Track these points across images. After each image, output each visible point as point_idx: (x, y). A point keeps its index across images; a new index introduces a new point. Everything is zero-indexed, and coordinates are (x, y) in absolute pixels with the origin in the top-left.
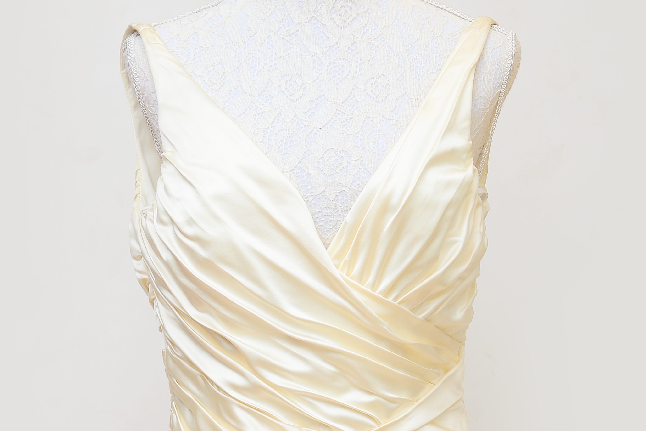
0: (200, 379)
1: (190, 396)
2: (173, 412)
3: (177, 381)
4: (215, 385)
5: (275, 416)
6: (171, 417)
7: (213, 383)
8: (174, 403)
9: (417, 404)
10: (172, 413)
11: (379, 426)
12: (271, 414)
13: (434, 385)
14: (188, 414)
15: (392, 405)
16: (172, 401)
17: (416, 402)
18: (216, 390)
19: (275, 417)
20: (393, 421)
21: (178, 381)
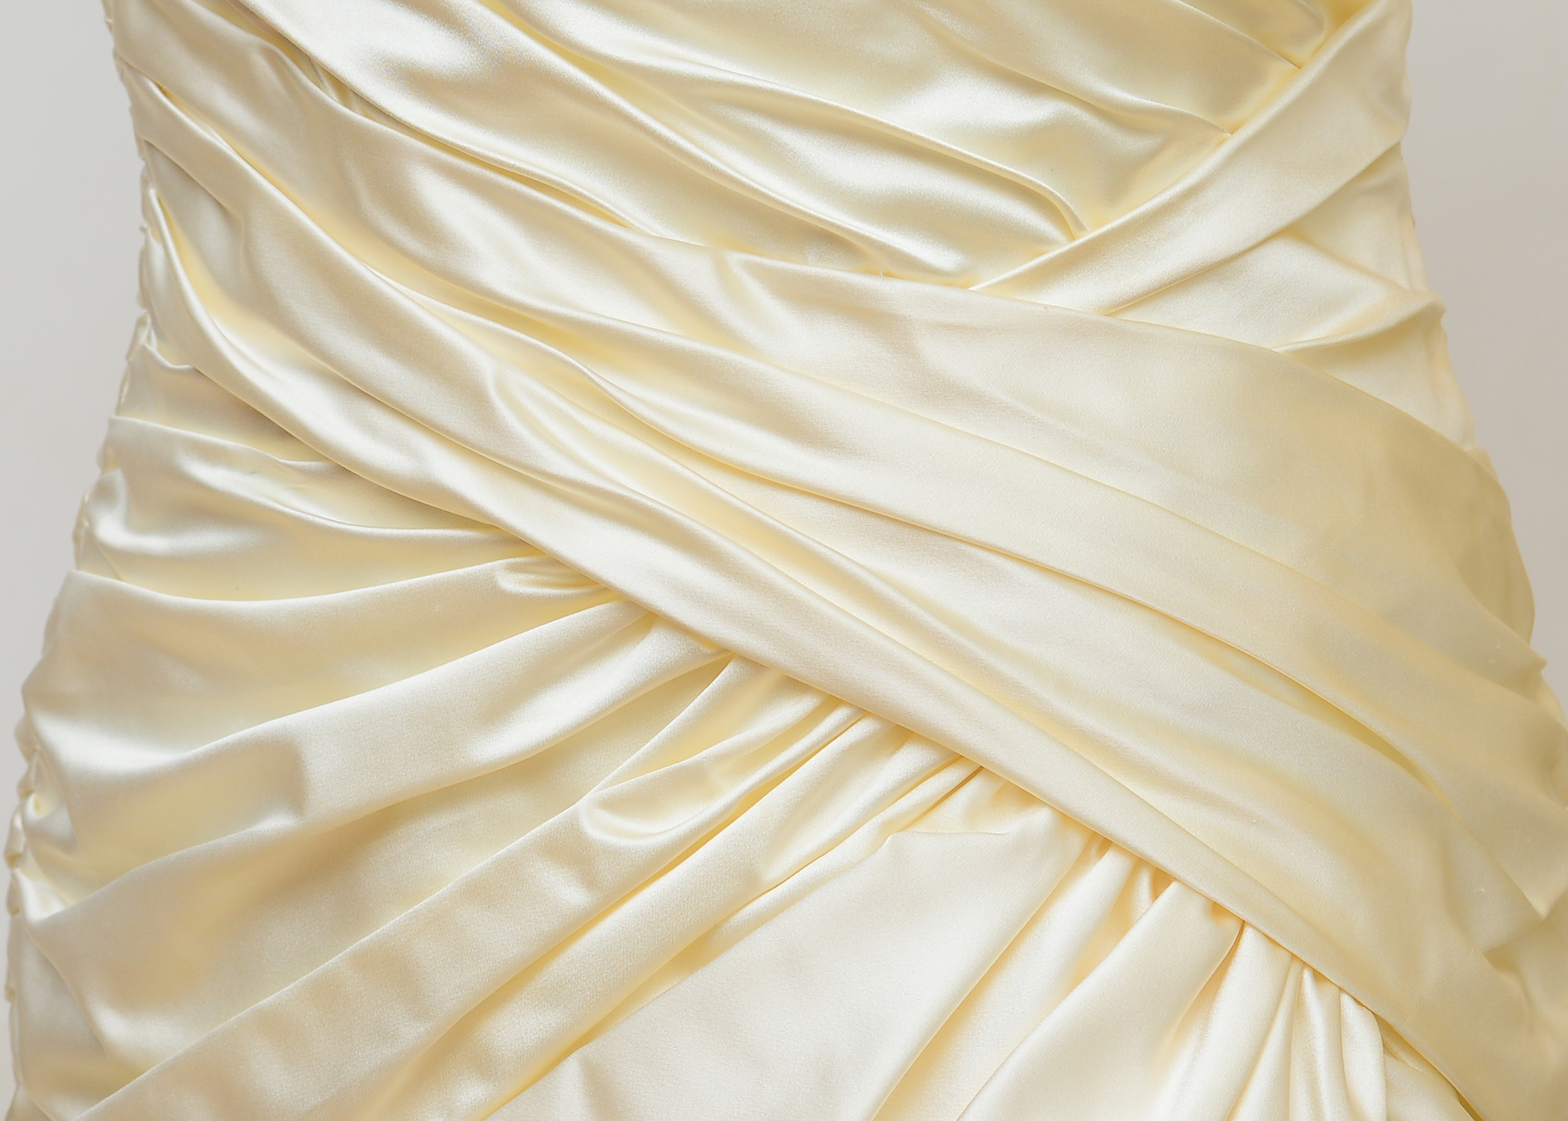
0: (262, 66)
1: (218, 143)
2: (149, 231)
3: (160, 88)
4: (323, 78)
5: (600, 201)
6: (145, 257)
7: (320, 71)
8: (152, 193)
9: (1233, 141)
10: (147, 241)
11: (1073, 239)
12: (586, 193)
13: (1300, 68)
14: (211, 225)
15: (1130, 144)
16: (145, 183)
17: (1229, 135)
18: (331, 99)
19: (602, 206)
20: (1134, 213)
21: (165, 88)
